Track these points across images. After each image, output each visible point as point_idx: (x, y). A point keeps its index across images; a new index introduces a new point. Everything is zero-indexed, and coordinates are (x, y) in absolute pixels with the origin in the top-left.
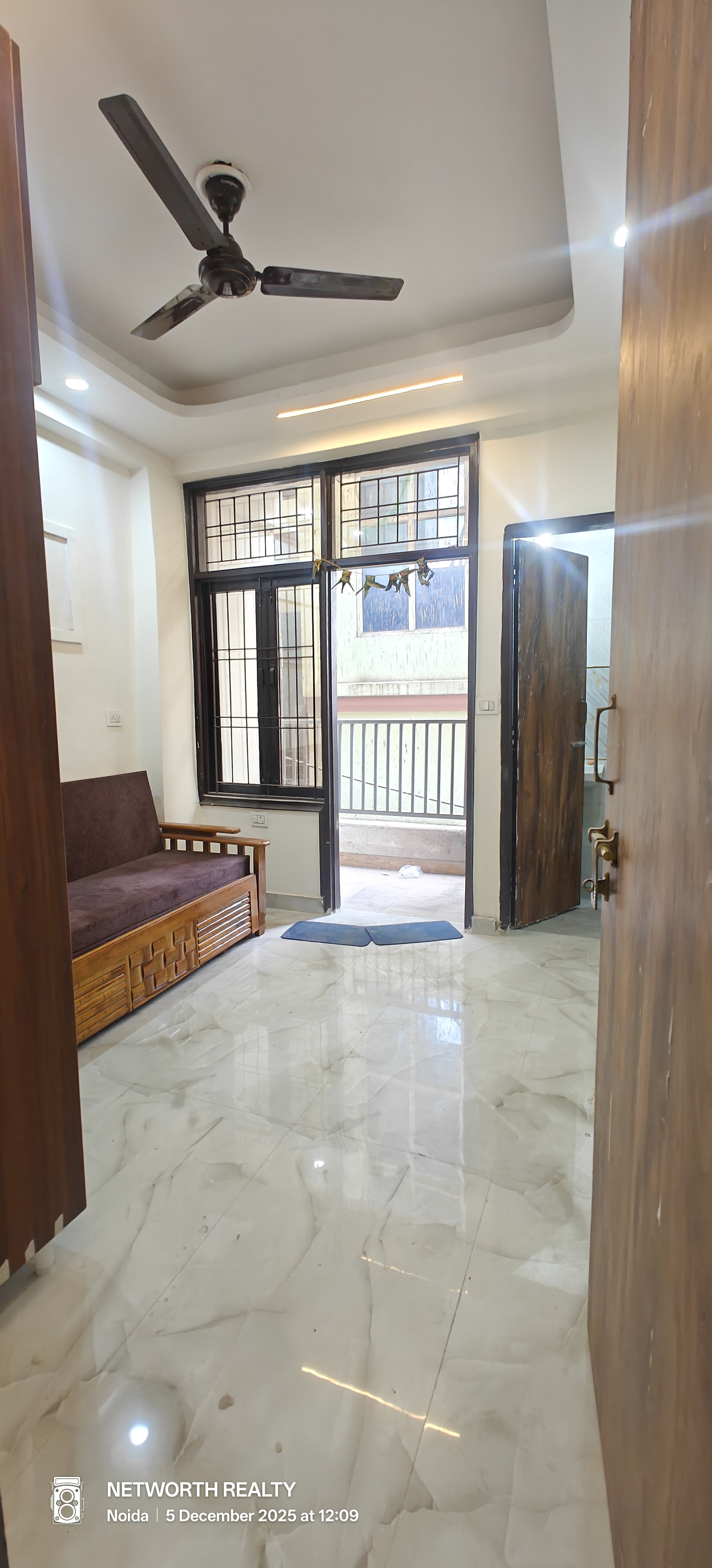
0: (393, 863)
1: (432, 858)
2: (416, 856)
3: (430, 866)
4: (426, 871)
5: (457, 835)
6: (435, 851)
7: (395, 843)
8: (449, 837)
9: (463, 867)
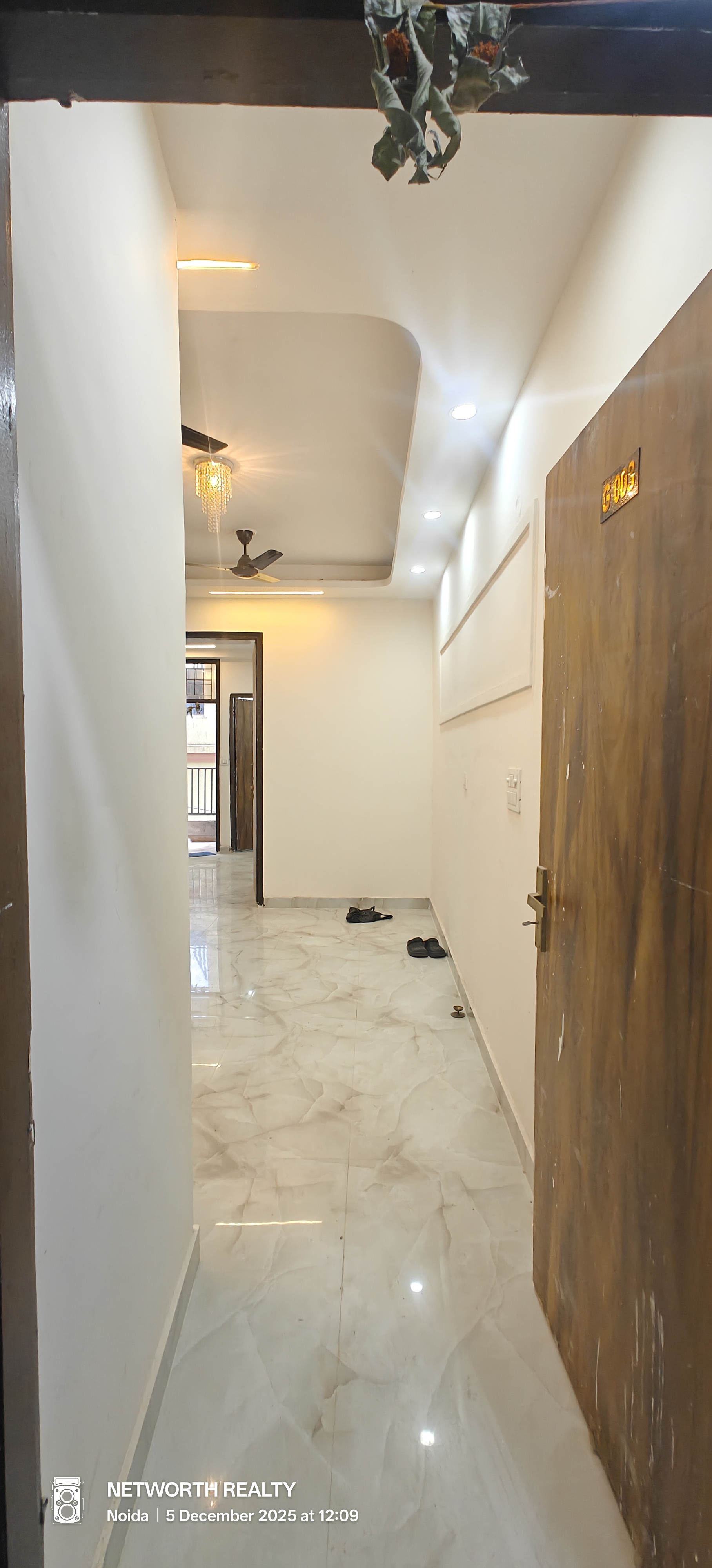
3: (195, 838)
5: (212, 822)
6: (197, 831)
9: (215, 837)
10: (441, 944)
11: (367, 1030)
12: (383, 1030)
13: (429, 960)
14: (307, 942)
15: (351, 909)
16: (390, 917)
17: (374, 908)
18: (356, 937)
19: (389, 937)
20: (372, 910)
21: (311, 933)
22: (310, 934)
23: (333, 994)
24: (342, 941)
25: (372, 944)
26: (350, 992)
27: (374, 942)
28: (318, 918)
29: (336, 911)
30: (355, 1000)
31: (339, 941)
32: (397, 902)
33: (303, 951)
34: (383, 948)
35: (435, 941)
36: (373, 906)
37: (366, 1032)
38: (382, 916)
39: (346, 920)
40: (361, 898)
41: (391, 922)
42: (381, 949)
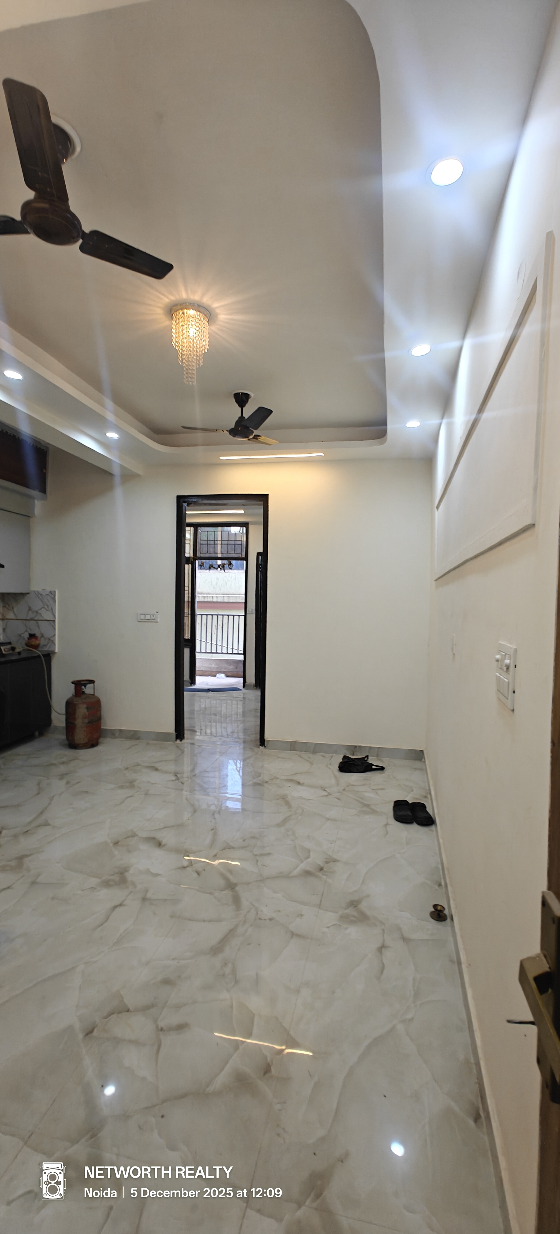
0: (213, 674)
1: (230, 671)
2: (223, 670)
3: (229, 674)
4: (227, 676)
5: (240, 661)
6: (231, 668)
7: (215, 665)
8: (237, 662)
9: (242, 674)
10: (429, 810)
11: (328, 927)
12: (347, 928)
13: (415, 827)
14: (295, 793)
15: (345, 757)
16: (382, 769)
17: (367, 756)
18: (344, 790)
19: (377, 793)
20: (366, 759)
21: (301, 782)
22: (299, 783)
23: (303, 866)
24: (329, 794)
25: (357, 800)
26: (322, 865)
27: (361, 798)
28: (312, 764)
29: (332, 757)
30: (324, 877)
31: (326, 794)
32: (392, 753)
33: (288, 804)
34: (368, 806)
35: (423, 806)
36: (367, 755)
37: (326, 930)
38: (374, 767)
39: (338, 768)
40: (356, 746)
41: (381, 774)
42: (367, 808)
